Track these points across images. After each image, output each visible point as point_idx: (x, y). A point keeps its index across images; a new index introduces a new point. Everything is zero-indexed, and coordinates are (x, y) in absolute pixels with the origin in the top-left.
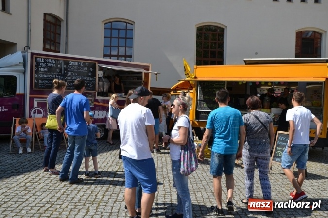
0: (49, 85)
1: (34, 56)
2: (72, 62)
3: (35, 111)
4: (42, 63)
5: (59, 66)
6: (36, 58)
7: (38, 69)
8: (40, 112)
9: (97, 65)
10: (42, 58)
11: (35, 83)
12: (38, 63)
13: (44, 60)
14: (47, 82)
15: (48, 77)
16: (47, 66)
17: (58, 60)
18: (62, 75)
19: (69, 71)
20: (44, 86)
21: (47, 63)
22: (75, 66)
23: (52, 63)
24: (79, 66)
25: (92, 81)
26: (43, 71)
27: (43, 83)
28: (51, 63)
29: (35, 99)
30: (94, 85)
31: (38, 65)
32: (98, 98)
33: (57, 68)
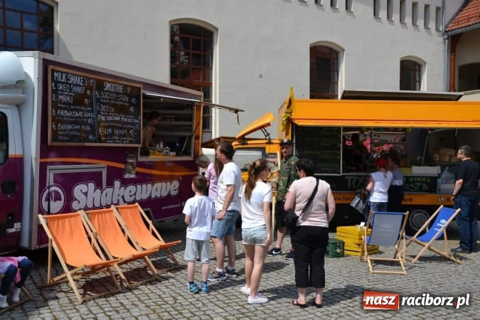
0: (74, 133)
1: (50, 67)
2: (108, 85)
3: (49, 194)
4: (63, 83)
5: (88, 92)
6: (53, 71)
7: (57, 97)
8: (58, 198)
9: (143, 92)
10: (62, 72)
11: (52, 128)
12: (56, 82)
13: (66, 77)
14: (69, 127)
15: (71, 117)
16: (70, 92)
17: (89, 79)
18: (92, 111)
19: (104, 104)
20: (66, 135)
21: (70, 84)
22: (112, 92)
23: (79, 86)
24: (118, 93)
25: (134, 124)
26: (64, 103)
27: (65, 131)
28: (76, 85)
29: (49, 167)
30: (138, 132)
31: (57, 90)
32: (141, 159)
33: (85, 95)
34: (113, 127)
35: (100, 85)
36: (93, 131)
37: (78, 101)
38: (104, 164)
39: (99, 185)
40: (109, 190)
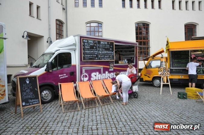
0: (91, 57)
1: (82, 39)
2: (102, 42)
3: (84, 76)
4: (86, 43)
5: (95, 45)
6: (83, 39)
7: (84, 47)
8: (86, 76)
9: (115, 44)
10: (86, 40)
11: (83, 56)
12: (84, 43)
13: (87, 41)
14: (89, 56)
15: (90, 53)
16: (89, 45)
17: (95, 41)
18: (97, 50)
19: (101, 48)
20: (88, 58)
21: (89, 43)
22: (103, 44)
23: (92, 43)
24: (105, 45)
25: (112, 54)
26: (87, 49)
27: (87, 57)
28: (91, 43)
29: (83, 68)
30: (113, 56)
31: (84, 45)
32: (115, 65)
33: (94, 46)
34: (104, 55)
35: (99, 42)
36: (97, 56)
37: (92, 47)
38: (102, 66)
39: (100, 73)
40: (104, 74)
